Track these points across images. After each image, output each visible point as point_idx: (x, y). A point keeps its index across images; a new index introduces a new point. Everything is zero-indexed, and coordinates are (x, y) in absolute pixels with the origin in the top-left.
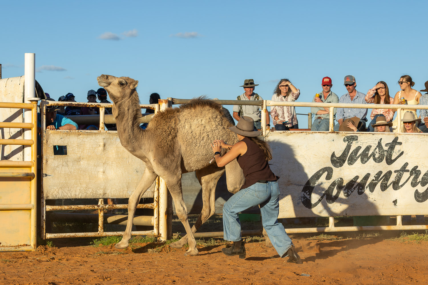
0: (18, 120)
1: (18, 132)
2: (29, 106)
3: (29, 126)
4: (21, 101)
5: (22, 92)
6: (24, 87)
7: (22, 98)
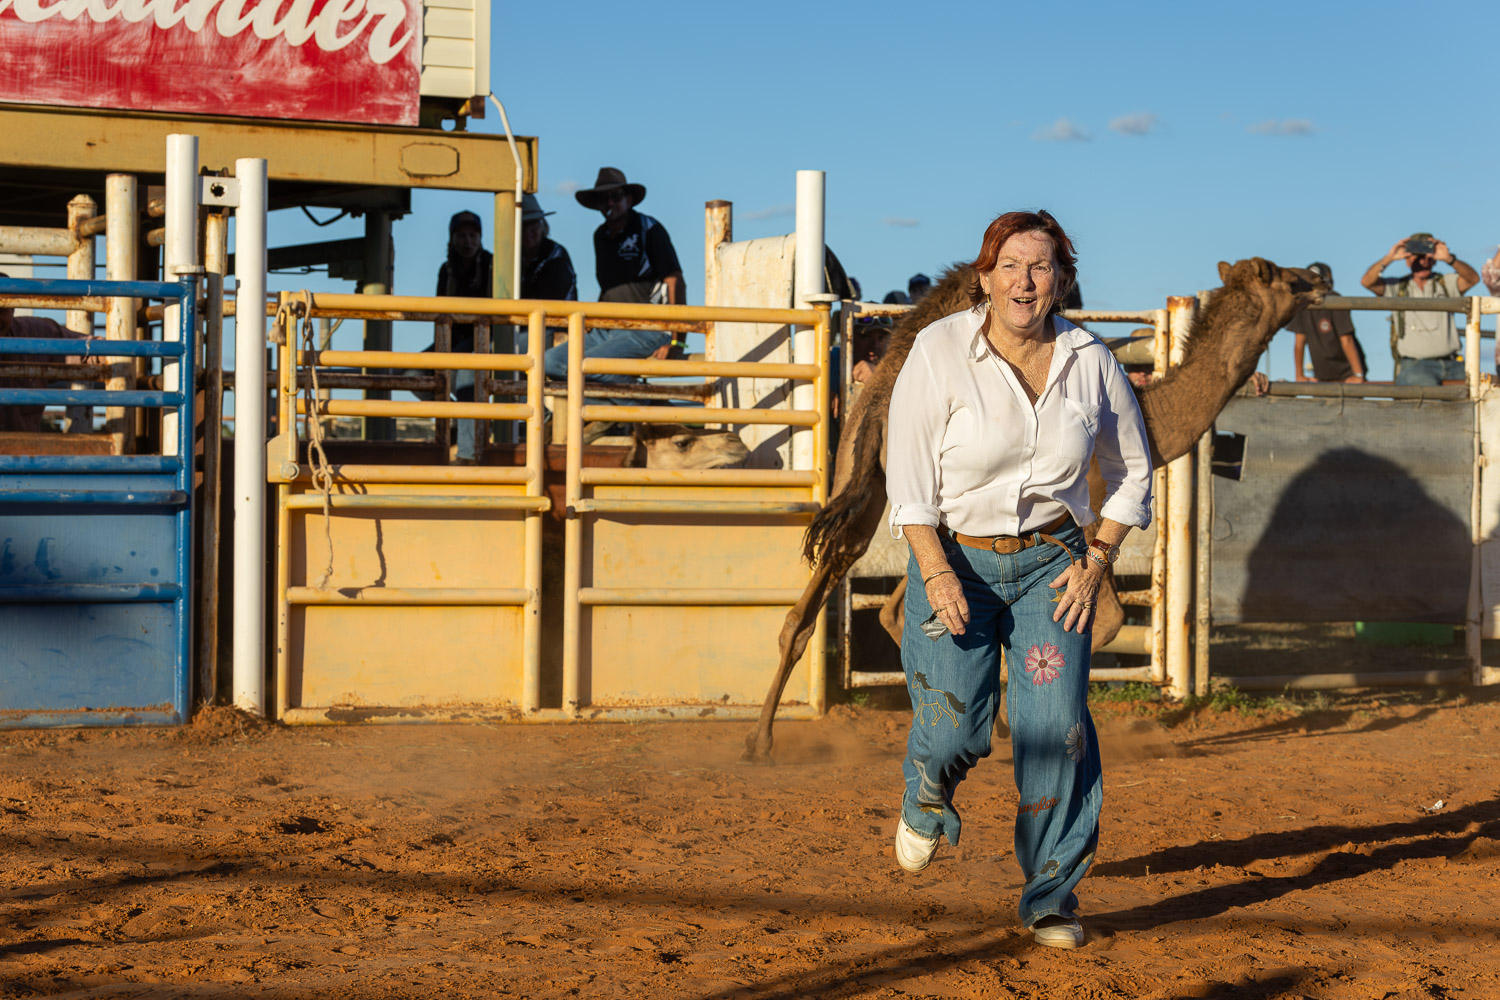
0: (778, 356)
1: (777, 390)
2: (808, 318)
3: (808, 373)
4: (786, 305)
5: (790, 277)
6: (794, 264)
7: (789, 295)
